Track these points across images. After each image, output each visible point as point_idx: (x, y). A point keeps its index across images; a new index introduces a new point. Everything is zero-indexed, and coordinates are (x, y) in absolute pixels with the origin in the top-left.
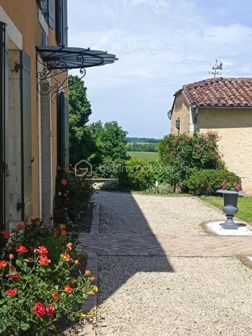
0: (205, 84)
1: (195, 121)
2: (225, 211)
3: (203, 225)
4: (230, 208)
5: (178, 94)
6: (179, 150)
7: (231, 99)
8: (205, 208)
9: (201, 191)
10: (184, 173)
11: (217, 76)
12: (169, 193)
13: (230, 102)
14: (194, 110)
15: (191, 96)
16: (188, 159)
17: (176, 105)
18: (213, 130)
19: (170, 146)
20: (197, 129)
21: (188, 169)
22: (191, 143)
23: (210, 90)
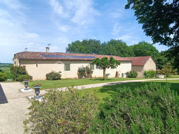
0: (23, 53)
1: (19, 63)
2: (25, 86)
3: (19, 90)
4: (26, 85)
5: (15, 55)
6: (15, 70)
7: (29, 57)
8: (22, 85)
9: (21, 80)
10: (16, 76)
11: (26, 51)
12: (12, 82)
13: (29, 58)
14: (19, 60)
15: (18, 56)
16: (18, 72)
17: (15, 58)
18: (25, 65)
19: (13, 69)
20: (20, 65)
21: (18, 75)
22: (18, 68)
23: (24, 55)
